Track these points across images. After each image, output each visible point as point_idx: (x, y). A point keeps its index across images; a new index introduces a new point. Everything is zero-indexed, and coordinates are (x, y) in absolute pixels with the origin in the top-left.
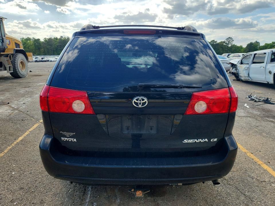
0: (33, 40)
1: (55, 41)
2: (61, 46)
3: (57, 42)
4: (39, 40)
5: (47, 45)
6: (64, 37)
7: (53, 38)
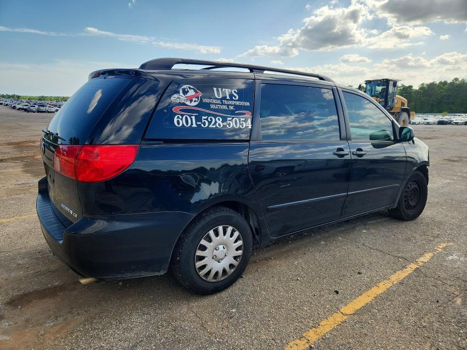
0: (402, 88)
1: (441, 88)
2: (449, 96)
3: (443, 89)
4: (410, 87)
5: (421, 95)
6: (460, 80)
7: (438, 83)
